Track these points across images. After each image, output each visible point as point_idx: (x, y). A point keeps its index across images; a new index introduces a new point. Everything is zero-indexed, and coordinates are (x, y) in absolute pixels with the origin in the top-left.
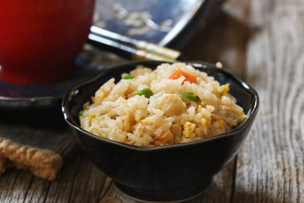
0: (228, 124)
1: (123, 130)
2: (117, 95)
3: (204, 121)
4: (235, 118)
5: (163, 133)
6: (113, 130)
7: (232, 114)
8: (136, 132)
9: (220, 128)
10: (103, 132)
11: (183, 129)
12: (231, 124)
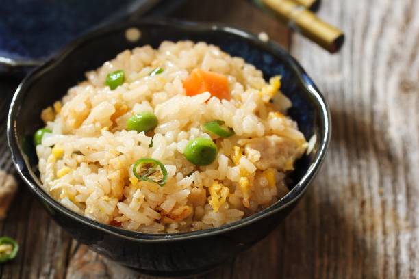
0: (280, 170)
1: (110, 195)
2: (98, 125)
3: (243, 181)
4: (290, 154)
5: (177, 205)
6: (94, 195)
7: (286, 149)
8: (133, 204)
9: (269, 186)
10: (78, 193)
11: (208, 194)
12: (285, 169)
